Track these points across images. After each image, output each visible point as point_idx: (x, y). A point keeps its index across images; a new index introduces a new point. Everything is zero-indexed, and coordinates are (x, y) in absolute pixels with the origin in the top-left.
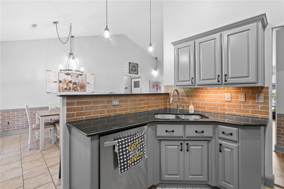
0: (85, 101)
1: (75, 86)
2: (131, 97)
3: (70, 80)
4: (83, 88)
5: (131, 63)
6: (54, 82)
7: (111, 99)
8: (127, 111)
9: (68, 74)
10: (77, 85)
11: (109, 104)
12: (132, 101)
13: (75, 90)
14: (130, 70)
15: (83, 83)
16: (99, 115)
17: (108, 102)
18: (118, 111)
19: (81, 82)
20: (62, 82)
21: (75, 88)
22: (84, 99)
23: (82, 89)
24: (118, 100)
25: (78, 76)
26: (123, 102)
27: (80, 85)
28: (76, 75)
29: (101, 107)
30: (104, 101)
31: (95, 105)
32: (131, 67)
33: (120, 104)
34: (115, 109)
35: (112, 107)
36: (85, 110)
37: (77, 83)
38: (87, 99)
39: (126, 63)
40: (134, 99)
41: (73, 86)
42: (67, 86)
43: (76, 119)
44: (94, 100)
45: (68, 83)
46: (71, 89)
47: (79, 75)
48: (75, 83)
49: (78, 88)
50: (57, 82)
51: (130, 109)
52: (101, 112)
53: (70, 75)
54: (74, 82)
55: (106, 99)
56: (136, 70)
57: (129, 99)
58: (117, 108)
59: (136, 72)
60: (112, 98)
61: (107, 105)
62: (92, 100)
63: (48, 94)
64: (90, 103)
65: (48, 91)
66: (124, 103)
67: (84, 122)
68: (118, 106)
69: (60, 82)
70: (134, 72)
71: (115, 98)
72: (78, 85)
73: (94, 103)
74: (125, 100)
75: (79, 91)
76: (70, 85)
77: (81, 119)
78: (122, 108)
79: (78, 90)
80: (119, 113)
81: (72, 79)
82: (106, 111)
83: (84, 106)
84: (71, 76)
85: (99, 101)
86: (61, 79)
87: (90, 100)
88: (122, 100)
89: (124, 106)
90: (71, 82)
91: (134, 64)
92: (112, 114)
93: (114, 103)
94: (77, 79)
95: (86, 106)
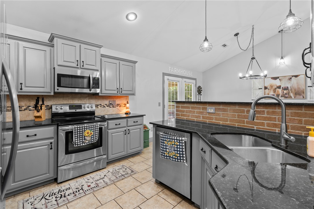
0: (186, 106)
1: (285, 92)
2: (232, 106)
3: (278, 85)
4: (300, 95)
6: (259, 89)
7: (206, 107)
8: (227, 123)
9: (275, 78)
10: (289, 91)
11: (204, 111)
12: (234, 111)
13: (286, 97)
15: (300, 87)
16: (195, 119)
17: (203, 109)
18: (214, 119)
19: (296, 86)
20: (268, 88)
21: (286, 94)
22: (185, 104)
23: (297, 96)
24: (214, 108)
25: (291, 78)
26: (220, 111)
27: (295, 90)
28: (288, 78)
29: (198, 113)
30: (200, 108)
31: (192, 110)
33: (216, 112)
34: (210, 117)
35: (207, 114)
36: (186, 113)
37: (289, 88)
38: (187, 104)
40: (238, 109)
41: (283, 92)
42: (275, 92)
43: (181, 118)
44: (192, 106)
45: (276, 88)
46: (280, 96)
47: (293, 76)
48: (286, 89)
49: (292, 95)
50: (262, 89)
51: (231, 121)
52: (197, 117)
53: (278, 79)
54: (285, 87)
55: (201, 106)
57: (229, 108)
58: (213, 116)
60: (208, 105)
61: (203, 112)
62: (190, 106)
64: (188, 108)
65: (253, 98)
66: (223, 112)
67: (185, 122)
68: (215, 114)
69: (266, 88)
71: (211, 105)
72: (291, 90)
73: (192, 108)
74: (223, 108)
75: (293, 98)
76: (278, 91)
77: (183, 119)
78: (219, 118)
79: (291, 97)
80: (215, 122)
81: (281, 84)
82: (201, 117)
83: (185, 110)
84: (280, 80)
85: (196, 107)
86: (266, 85)
87: (189, 106)
88: (219, 109)
89: (221, 116)
90: (279, 87)
92: (207, 121)
93: (210, 110)
94: (289, 83)
95: (186, 109)
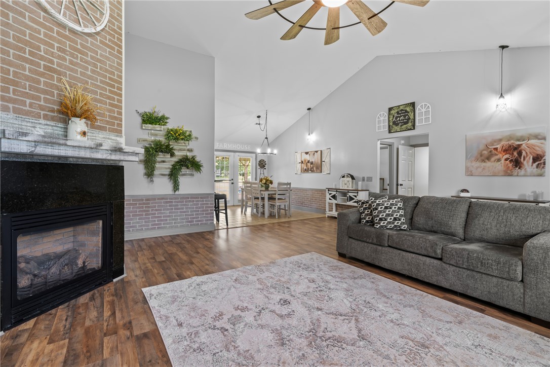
1: (312, 166)
3: (308, 160)
4: (318, 168)
5: (392, 108)
9: (307, 153)
14: (391, 124)
15: (319, 161)
19: (316, 161)
20: (303, 162)
21: (312, 168)
23: (317, 170)
27: (316, 164)
28: (313, 153)
32: (394, 116)
39: (382, 113)
41: (310, 166)
45: (307, 163)
47: (315, 152)
48: (312, 163)
49: (315, 169)
56: (409, 118)
59: (410, 124)
63: (296, 175)
70: (401, 126)
72: (314, 164)
76: (308, 166)
79: (314, 171)
81: (310, 158)
84: (309, 155)
86: (302, 159)
91: (401, 108)
94: (314, 158)
